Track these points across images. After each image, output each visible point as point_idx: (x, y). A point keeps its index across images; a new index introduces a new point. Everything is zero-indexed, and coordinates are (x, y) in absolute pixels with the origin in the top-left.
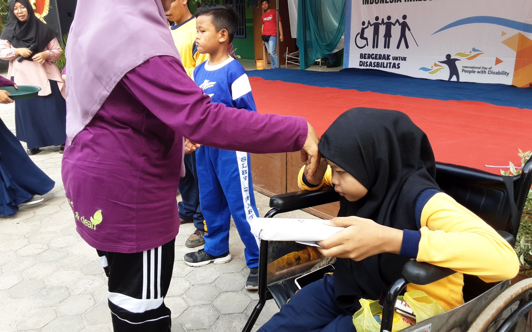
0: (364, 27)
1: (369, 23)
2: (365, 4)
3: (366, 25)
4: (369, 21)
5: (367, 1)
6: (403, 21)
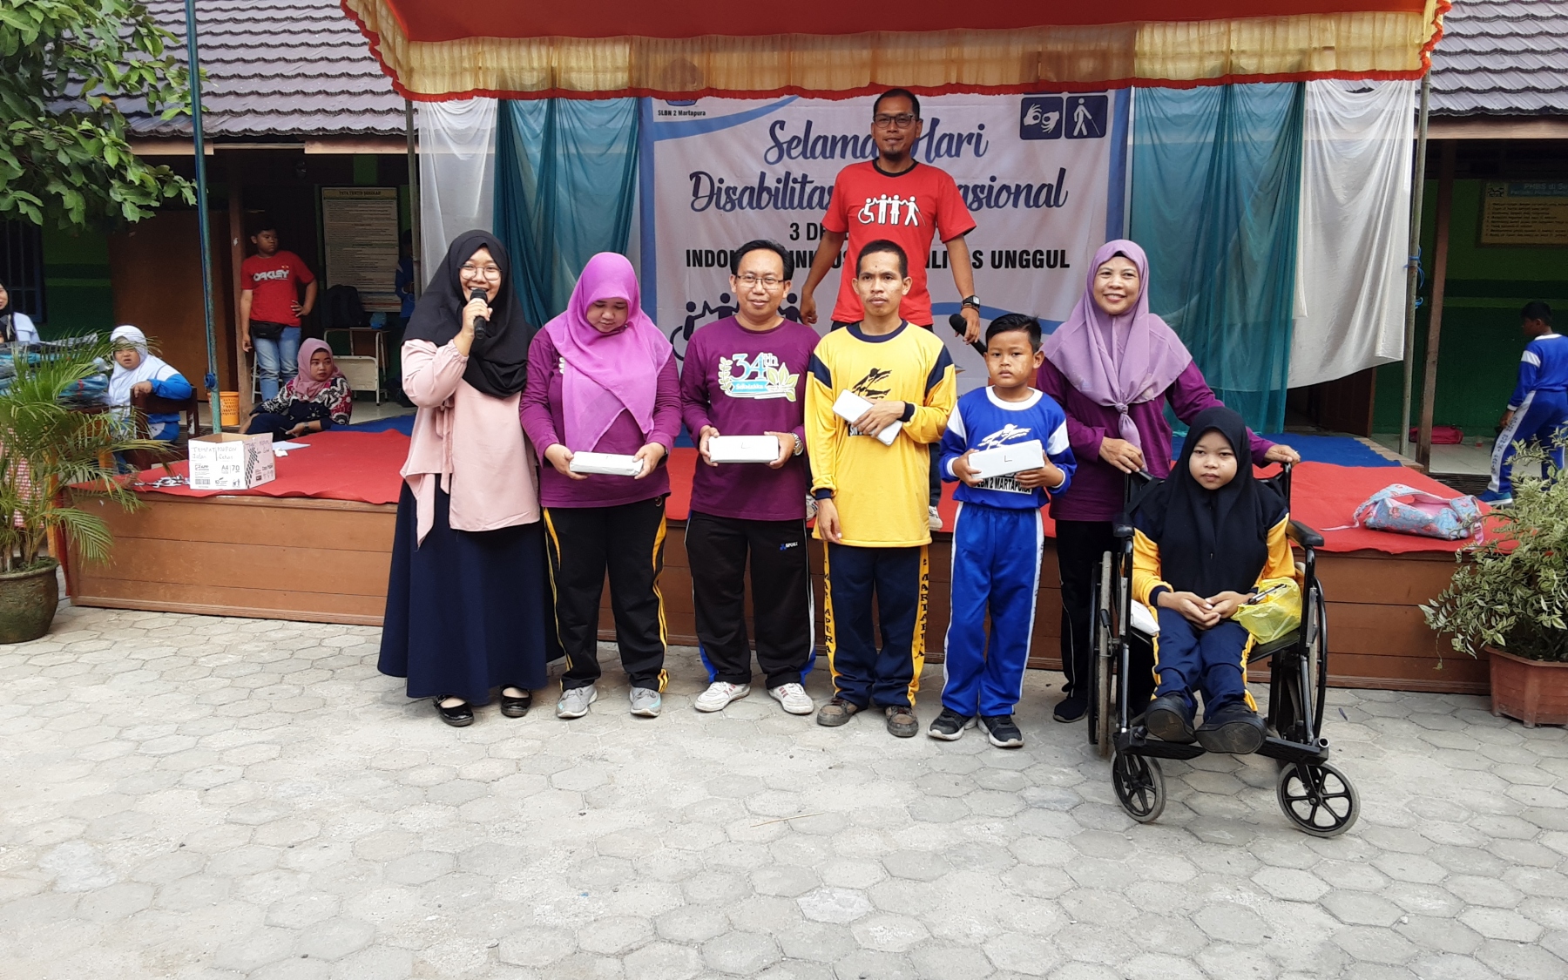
0: (693, 314)
1: (706, 306)
2: (694, 265)
3: (698, 311)
4: (706, 302)
5: (697, 258)
6: (789, 305)
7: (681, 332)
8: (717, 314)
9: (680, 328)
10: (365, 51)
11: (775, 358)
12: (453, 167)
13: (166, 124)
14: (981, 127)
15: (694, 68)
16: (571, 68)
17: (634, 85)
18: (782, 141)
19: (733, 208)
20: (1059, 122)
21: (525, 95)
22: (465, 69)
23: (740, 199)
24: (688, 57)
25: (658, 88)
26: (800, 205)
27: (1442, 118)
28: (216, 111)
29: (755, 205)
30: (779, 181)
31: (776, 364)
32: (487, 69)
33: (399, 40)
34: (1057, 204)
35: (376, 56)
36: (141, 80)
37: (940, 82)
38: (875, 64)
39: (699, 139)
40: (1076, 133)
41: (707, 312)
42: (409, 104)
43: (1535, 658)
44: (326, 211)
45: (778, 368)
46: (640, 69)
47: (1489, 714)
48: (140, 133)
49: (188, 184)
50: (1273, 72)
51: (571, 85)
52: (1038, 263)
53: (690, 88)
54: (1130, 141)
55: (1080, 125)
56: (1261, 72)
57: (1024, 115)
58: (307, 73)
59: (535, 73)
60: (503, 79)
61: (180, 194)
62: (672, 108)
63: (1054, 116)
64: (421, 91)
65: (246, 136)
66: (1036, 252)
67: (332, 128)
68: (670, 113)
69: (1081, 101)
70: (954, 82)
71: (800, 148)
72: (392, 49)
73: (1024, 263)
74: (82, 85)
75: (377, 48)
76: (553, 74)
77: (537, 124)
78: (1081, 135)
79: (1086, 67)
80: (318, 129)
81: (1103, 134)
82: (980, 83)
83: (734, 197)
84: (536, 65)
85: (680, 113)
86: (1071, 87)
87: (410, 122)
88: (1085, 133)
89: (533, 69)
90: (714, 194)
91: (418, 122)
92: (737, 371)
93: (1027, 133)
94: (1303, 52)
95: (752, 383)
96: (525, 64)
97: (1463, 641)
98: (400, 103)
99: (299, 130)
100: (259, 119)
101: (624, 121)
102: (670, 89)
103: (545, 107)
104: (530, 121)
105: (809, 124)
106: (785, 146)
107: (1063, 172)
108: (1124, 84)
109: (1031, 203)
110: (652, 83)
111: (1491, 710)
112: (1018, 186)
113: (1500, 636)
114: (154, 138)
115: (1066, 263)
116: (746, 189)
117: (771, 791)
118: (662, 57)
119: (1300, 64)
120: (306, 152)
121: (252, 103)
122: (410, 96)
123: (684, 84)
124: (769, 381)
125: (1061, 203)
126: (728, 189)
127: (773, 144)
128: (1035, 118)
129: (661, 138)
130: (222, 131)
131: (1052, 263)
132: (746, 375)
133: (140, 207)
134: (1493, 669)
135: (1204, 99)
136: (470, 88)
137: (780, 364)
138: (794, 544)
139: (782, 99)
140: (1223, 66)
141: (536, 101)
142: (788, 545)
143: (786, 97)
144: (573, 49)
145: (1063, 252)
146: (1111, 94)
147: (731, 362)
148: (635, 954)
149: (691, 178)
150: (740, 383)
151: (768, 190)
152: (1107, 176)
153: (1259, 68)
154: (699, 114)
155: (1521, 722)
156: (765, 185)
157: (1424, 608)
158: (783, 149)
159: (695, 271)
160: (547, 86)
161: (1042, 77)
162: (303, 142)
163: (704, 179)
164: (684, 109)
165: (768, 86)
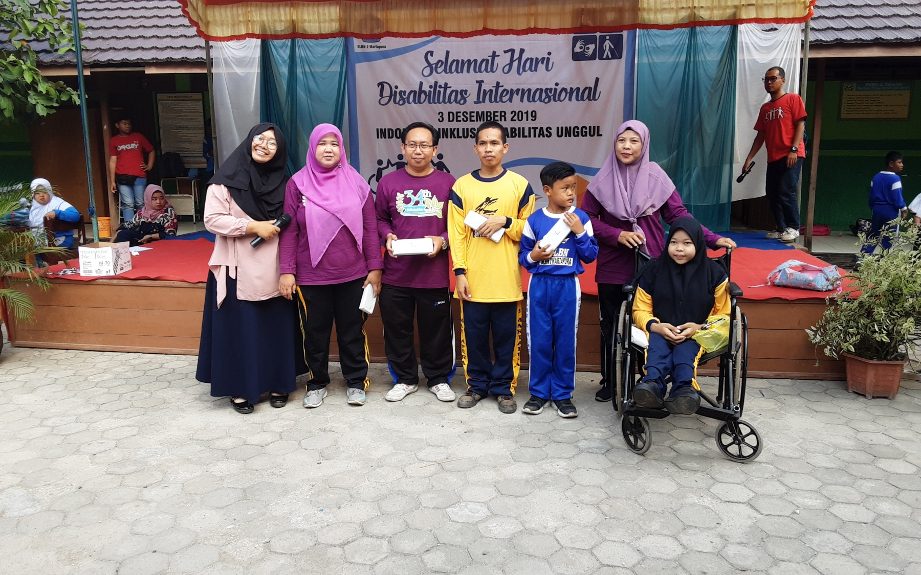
0: (381, 167)
1: (389, 162)
2: (381, 138)
3: (384, 165)
4: (389, 160)
5: (383, 133)
6: (439, 160)
7: (375, 177)
8: (395, 166)
9: (374, 175)
10: (179, 12)
11: (430, 193)
12: (236, 81)
13: (61, 57)
14: (549, 54)
15: (378, 19)
16: (305, 20)
17: (342, 31)
18: (432, 63)
19: (404, 103)
20: (595, 50)
21: (277, 37)
22: (240, 21)
23: (408, 98)
24: (374, 13)
25: (357, 31)
26: (444, 101)
27: (817, 45)
28: (91, 48)
29: (417, 101)
30: (431, 87)
31: (430, 196)
32: (254, 21)
33: (200, 4)
34: (594, 99)
35: (186, 14)
36: (45, 31)
37: (523, 27)
38: (486, 16)
39: (382, 61)
40: (605, 57)
41: (390, 165)
42: (207, 43)
43: (872, 359)
44: (160, 107)
45: (431, 198)
46: (345, 20)
47: (845, 392)
48: (45, 63)
49: (75, 93)
50: (718, 19)
51: (305, 31)
52: (584, 134)
53: (376, 32)
54: (636, 62)
55: (607, 52)
56: (712, 19)
57: (574, 46)
58: (146, 25)
59: (283, 24)
60: (263, 27)
61: (71, 98)
62: (366, 44)
63: (592, 47)
64: (214, 35)
65: (109, 64)
66: (582, 128)
67: (161, 58)
68: (365, 47)
69: (608, 37)
70: (532, 27)
71: (443, 67)
72: (196, 10)
73: (576, 134)
74: (9, 34)
75: (186, 9)
76: (293, 24)
77: (285, 54)
78: (607, 58)
79: (610, 17)
80: (153, 59)
81: (620, 57)
82: (548, 27)
83: (404, 97)
84: (283, 18)
85: (371, 47)
86: (602, 29)
87: (208, 54)
88: (610, 56)
89: (281, 21)
90: (393, 95)
91: (213, 54)
92: (407, 201)
93: (577, 57)
94: (736, 7)
95: (416, 208)
96: (276, 18)
97: (830, 350)
98: (202, 42)
99: (142, 59)
100: (117, 53)
101: (338, 52)
102: (364, 32)
103: (289, 44)
104: (281, 52)
105: (448, 53)
106: (434, 66)
107: (597, 79)
108: (633, 27)
109: (580, 99)
110: (353, 29)
111: (847, 389)
112: (571, 89)
113: (851, 346)
114: (54, 65)
115: (600, 133)
116: (411, 92)
117: (431, 447)
118: (359, 14)
119: (735, 14)
120: (146, 73)
121: (113, 43)
122: (208, 38)
123: (372, 29)
124: (426, 206)
125: (596, 98)
126: (401, 92)
127: (427, 65)
128: (581, 48)
129: (359, 62)
130: (95, 61)
131: (592, 134)
132: (412, 203)
133: (46, 107)
134: (848, 366)
135: (678, 36)
136: (244, 33)
137: (433, 196)
138: (443, 302)
139: (431, 38)
140: (689, 16)
141: (284, 40)
142: (439, 303)
143: (433, 37)
144: (305, 8)
145: (598, 127)
146: (625, 33)
147: (403, 195)
148: (351, 544)
149: (379, 85)
150: (409, 208)
151: (425, 92)
152: (623, 83)
153: (710, 17)
154: (382, 47)
155: (864, 396)
156: (423, 89)
157: (808, 331)
158: (433, 68)
159: (382, 141)
160: (289, 31)
161: (584, 23)
162: (144, 66)
163: (386, 86)
164: (373, 44)
165: (423, 30)
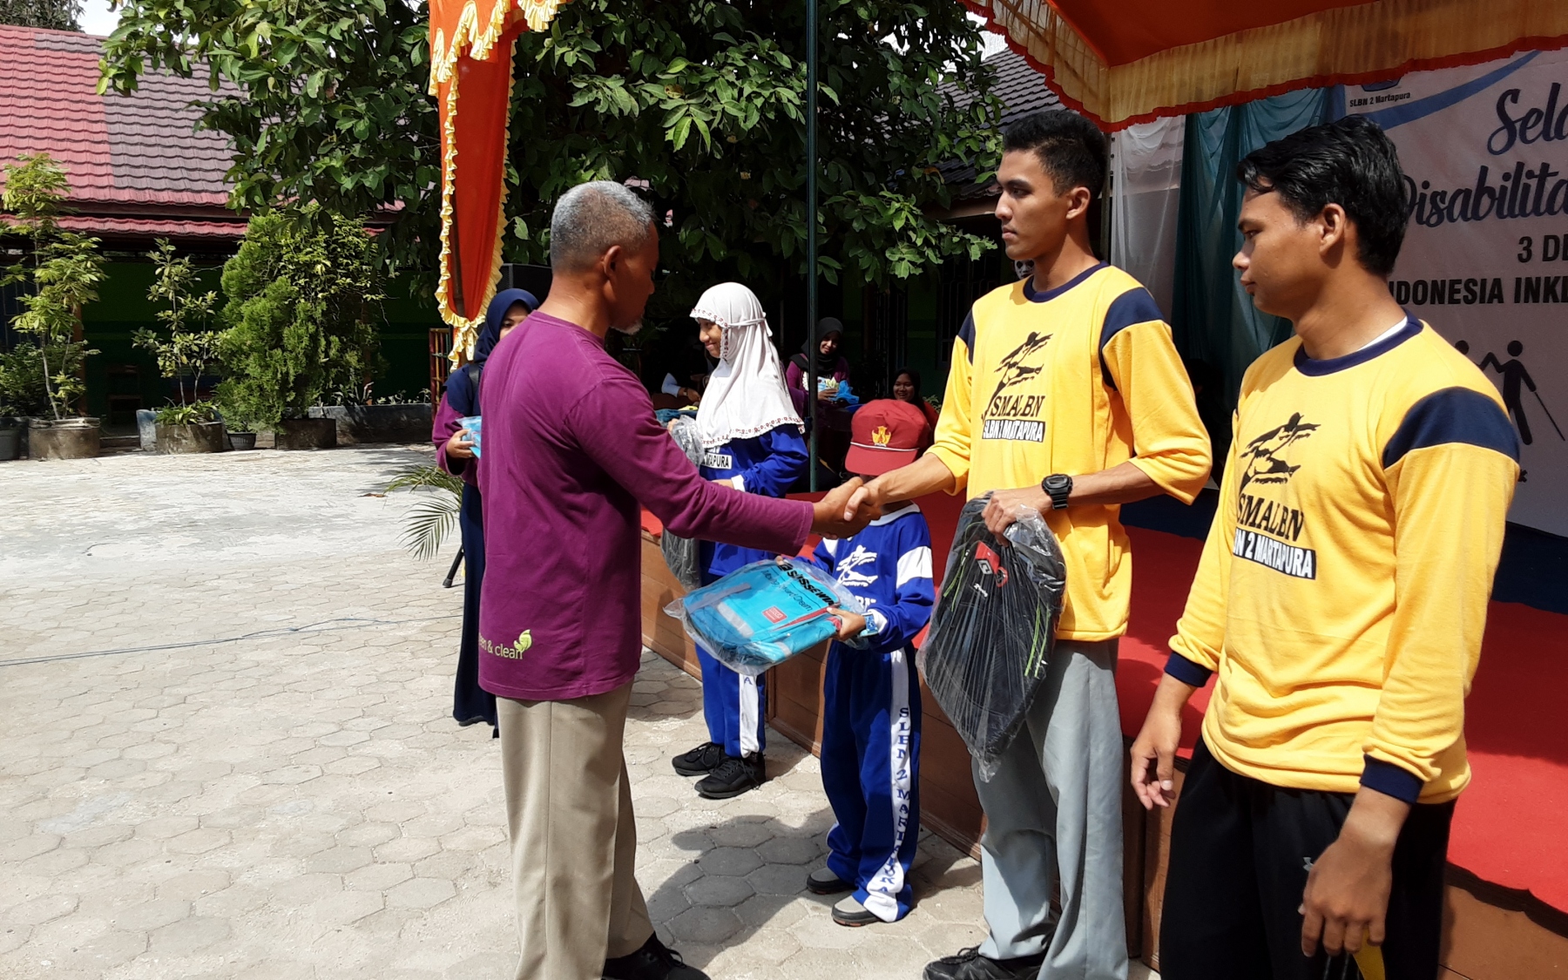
6: (1511, 358)
15: (1395, 35)
16: (1250, 66)
17: (1321, 74)
18: (1514, 118)
19: (1440, 221)
21: (1208, 106)
23: (1451, 208)
24: (1390, 23)
25: (1351, 71)
26: (1536, 211)
29: (1469, 215)
30: (1506, 177)
33: (1094, 68)
35: (1055, 89)
39: (1400, 129)
46: (1330, 52)
49: (979, 241)
53: (1389, 65)
59: (1218, 80)
61: (967, 250)
62: (1368, 95)
68: (1365, 102)
71: (1540, 126)
72: (1081, 79)
75: (1054, 80)
76: (1236, 75)
83: (1442, 206)
84: (1219, 70)
85: (1379, 100)
89: (1214, 75)
90: (1416, 204)
96: (1208, 71)
102: (1367, 71)
103: (1228, 116)
105: (1556, 88)
106: (1518, 126)
110: (1341, 66)
116: (1458, 192)
118: (1356, 31)
123: (1383, 60)
126: (1435, 194)
127: (1500, 124)
136: (1153, 109)
139: (1513, 59)
141: (1219, 110)
143: (1519, 55)
144: (1259, 42)
151: (1491, 191)
154: (1402, 97)
156: (1488, 184)
158: (1513, 130)
164: (1382, 94)
165: (1493, 43)
